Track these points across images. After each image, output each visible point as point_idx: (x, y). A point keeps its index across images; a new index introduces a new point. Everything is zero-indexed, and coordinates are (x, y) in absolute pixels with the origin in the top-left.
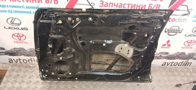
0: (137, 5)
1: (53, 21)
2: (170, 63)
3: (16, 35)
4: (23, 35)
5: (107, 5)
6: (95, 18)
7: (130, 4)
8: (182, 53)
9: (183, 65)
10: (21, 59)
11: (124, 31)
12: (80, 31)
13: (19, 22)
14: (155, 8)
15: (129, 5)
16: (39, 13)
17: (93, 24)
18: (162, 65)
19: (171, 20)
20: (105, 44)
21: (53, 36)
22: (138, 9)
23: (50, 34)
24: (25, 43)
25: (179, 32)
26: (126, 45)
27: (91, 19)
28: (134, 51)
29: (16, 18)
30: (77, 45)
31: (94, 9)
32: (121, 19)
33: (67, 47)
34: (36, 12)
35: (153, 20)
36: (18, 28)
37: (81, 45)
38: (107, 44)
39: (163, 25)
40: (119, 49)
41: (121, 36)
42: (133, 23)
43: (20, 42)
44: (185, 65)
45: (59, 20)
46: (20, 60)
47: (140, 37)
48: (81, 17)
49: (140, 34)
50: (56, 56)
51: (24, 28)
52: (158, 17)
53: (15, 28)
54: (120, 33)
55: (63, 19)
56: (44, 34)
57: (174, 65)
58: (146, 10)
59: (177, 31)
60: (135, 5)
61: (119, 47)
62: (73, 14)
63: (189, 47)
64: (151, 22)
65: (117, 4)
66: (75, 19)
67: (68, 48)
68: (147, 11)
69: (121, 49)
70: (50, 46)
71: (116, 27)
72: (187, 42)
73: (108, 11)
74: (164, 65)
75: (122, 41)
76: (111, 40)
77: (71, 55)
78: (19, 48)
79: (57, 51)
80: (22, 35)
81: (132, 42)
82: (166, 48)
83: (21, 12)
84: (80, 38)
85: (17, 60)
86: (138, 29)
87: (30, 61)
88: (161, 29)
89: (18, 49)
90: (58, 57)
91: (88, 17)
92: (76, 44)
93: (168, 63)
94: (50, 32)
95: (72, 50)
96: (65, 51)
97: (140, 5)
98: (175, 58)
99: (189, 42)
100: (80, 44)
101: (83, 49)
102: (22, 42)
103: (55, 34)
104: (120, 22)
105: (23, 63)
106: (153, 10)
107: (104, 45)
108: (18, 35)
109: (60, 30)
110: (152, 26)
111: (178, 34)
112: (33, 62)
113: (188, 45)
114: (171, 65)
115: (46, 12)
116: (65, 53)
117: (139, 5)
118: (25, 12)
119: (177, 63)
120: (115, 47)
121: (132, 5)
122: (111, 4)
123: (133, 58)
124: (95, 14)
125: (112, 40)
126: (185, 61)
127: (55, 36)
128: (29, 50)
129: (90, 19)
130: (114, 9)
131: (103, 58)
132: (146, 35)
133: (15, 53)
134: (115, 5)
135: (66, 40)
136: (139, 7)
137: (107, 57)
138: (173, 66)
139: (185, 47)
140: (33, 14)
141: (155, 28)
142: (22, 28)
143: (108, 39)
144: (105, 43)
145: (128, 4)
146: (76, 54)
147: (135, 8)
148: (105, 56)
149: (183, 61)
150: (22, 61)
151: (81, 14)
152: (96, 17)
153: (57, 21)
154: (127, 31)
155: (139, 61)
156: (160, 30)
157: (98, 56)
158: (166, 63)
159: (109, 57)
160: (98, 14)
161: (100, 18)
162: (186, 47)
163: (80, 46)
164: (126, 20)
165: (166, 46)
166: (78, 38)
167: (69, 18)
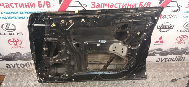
0: (128, 4)
1: (47, 25)
2: (164, 59)
3: (12, 40)
4: (19, 40)
5: (99, 5)
6: (87, 19)
7: (121, 4)
8: (175, 49)
9: (177, 61)
10: (18, 64)
11: (117, 31)
12: (74, 33)
13: (14, 28)
14: (146, 6)
15: (120, 4)
16: (32, 18)
17: (86, 25)
18: (157, 62)
19: (162, 17)
20: (99, 44)
21: (47, 39)
22: (129, 8)
23: (45, 37)
24: (21, 47)
25: (171, 29)
26: (119, 44)
27: (84, 21)
28: (128, 49)
29: (10, 24)
30: (72, 46)
31: (86, 11)
32: (113, 19)
34: (30, 17)
35: (145, 18)
36: (14, 34)
38: (101, 44)
39: (155, 22)
41: (115, 36)
42: (125, 22)
43: (16, 47)
45: (53, 23)
46: (17, 64)
47: (133, 35)
48: (73, 19)
49: (133, 32)
51: (19, 33)
52: (149, 15)
53: (10, 34)
54: (113, 32)
55: (56, 22)
56: (39, 38)
57: (168, 61)
58: (137, 8)
59: (169, 27)
60: (126, 4)
61: (113, 47)
62: (65, 17)
63: (182, 42)
64: (142, 19)
65: (109, 4)
66: (68, 22)
67: (63, 50)
68: (138, 10)
69: (115, 48)
70: (45, 49)
71: (108, 27)
72: (179, 37)
73: (100, 11)
74: (159, 61)
75: (115, 40)
76: (105, 40)
77: (67, 57)
78: (15, 53)
79: (52, 54)
80: (18, 40)
81: (125, 41)
82: (159, 44)
83: (15, 18)
84: (74, 40)
85: (14, 65)
86: (130, 28)
87: (27, 65)
88: (153, 26)
89: (15, 54)
90: (53, 60)
91: (80, 18)
92: (71, 46)
93: (162, 59)
94: (45, 36)
95: (67, 51)
96: (61, 53)
97: (131, 4)
98: (168, 54)
99: (181, 37)
100: (75, 46)
101: (77, 50)
102: (18, 47)
103: (49, 37)
104: (112, 22)
105: (21, 67)
106: (144, 8)
107: (98, 45)
108: (14, 41)
109: (54, 33)
110: (144, 24)
111: (170, 30)
112: (30, 66)
113: (181, 41)
114: (165, 61)
115: (39, 17)
116: (60, 55)
118: (19, 17)
119: (171, 58)
120: (110, 46)
121: (123, 4)
122: (103, 5)
123: (127, 56)
124: (87, 16)
125: (106, 40)
126: (179, 57)
127: (50, 39)
128: (25, 54)
129: (83, 21)
130: (106, 10)
131: (98, 58)
132: (139, 33)
133: (12, 58)
134: (106, 6)
135: (60, 42)
136: (130, 6)
137: (102, 57)
138: (167, 61)
139: (178, 42)
140: (27, 18)
141: (147, 26)
142: (17, 33)
143: (102, 38)
144: (99, 43)
145: (119, 4)
146: (71, 56)
147: (127, 7)
148: (100, 56)
149: (177, 57)
150: (19, 66)
151: (73, 16)
152: (89, 18)
153: (51, 24)
154: (119, 30)
155: (133, 59)
156: (153, 28)
157: (94, 56)
158: (160, 59)
159: (104, 57)
160: (91, 15)
161: (93, 19)
162: (179, 42)
163: (75, 47)
164: (118, 19)
165: (159, 43)
166: (72, 40)
167: (62, 21)
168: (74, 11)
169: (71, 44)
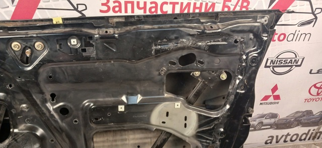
0: (195, 4)
2: (283, 136)
5: (120, 6)
6: (87, 40)
7: (178, 3)
8: (305, 113)
9: (309, 139)
11: (168, 70)
12: (50, 77)
14: (238, 9)
15: (174, 4)
17: (84, 54)
18: (266, 143)
19: (276, 37)
20: (123, 107)
22: (197, 13)
25: (296, 66)
26: (176, 104)
27: (76, 43)
28: (199, 116)
30: (48, 114)
31: (83, 18)
32: (157, 38)
33: (21, 123)
35: (238, 37)
37: (59, 115)
38: (127, 106)
39: (263, 47)
40: (160, 115)
41: (163, 84)
42: (189, 48)
44: (313, 139)
47: (211, 81)
48: (46, 39)
49: (210, 74)
52: (248, 29)
54: (160, 74)
57: (291, 141)
58: (217, 14)
59: (293, 63)
60: (189, 4)
61: (160, 112)
63: (320, 97)
64: (232, 40)
65: (145, 3)
66: (32, 48)
67: (22, 127)
68: (220, 16)
69: (167, 114)
71: (146, 60)
72: (315, 86)
73: (123, 20)
74: (271, 143)
75: (166, 95)
76: (139, 95)
77: (35, 144)
81: (191, 95)
82: (271, 103)
84: (53, 96)
86: (202, 63)
88: (259, 58)
92: (44, 114)
93: (277, 136)
95: (36, 130)
96: (16, 134)
97: (201, 4)
98: (292, 124)
99: (318, 85)
100: (56, 112)
101: (64, 124)
104: (154, 48)
106: (235, 13)
107: (121, 108)
110: (235, 51)
111: (295, 69)
113: (318, 94)
114: (285, 141)
116: (16, 140)
117: (198, 5)
119: (297, 135)
120: (151, 111)
121: (182, 4)
122: (129, 6)
123: (198, 136)
124: (85, 30)
125: (142, 95)
126: (314, 130)
129: (73, 43)
130: (138, 16)
131: (127, 142)
132: (224, 76)
134: (139, 8)
135: (13, 103)
136: (200, 8)
137: (137, 139)
138: (289, 142)
139: (312, 97)
141: (244, 57)
143: (129, 91)
144: (122, 103)
145: (171, 3)
146: (49, 141)
147: (191, 11)
148: (131, 136)
149: (309, 130)
152: (91, 37)
154: (177, 68)
155: (214, 142)
156: (257, 61)
157: (115, 138)
158: (272, 137)
159: (141, 139)
160: (95, 28)
161: (102, 38)
162: (314, 97)
163: (56, 116)
164: (170, 40)
165: (271, 99)
166: (48, 97)
168: (51, 20)
169: (43, 109)
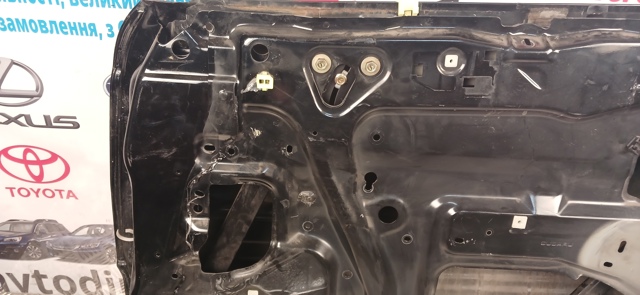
1: (220, 78)
3: (18, 153)
4: (54, 157)
6: (478, 60)
10: (45, 277)
12: (377, 137)
13: (30, 86)
16: (139, 30)
17: (468, 91)
20: (524, 219)
21: (214, 163)
23: (199, 153)
24: (65, 194)
29: (13, 63)
30: (354, 217)
31: (467, 7)
33: (294, 230)
34: (124, 27)
36: (28, 118)
37: (375, 222)
38: (535, 221)
40: (604, 248)
41: (627, 174)
43: (37, 193)
45: (260, 71)
46: (39, 277)
48: (391, 51)
50: (226, 286)
51: (57, 119)
53: (10, 120)
55: (281, 65)
56: (166, 155)
61: (606, 240)
62: (341, 34)
66: (353, 67)
67: (295, 238)
69: (622, 247)
70: (196, 224)
73: (560, 14)
75: (626, 202)
77: (315, 278)
78: (33, 219)
79: (229, 252)
80: (48, 156)
83: (42, 26)
84: (370, 178)
85: (26, 277)
87: (91, 286)
89: (29, 228)
90: (234, 289)
91: (434, 50)
92: (346, 216)
94: (200, 144)
95: (317, 244)
96: (281, 253)
100: (371, 215)
102: (49, 193)
103: (228, 154)
104: (636, 87)
105: (55, 292)
108: (30, 157)
109: (257, 133)
112: (105, 288)
115: (177, 26)
116: (279, 266)
118: (62, 27)
120: (586, 236)
124: (479, 34)
127: (228, 169)
128: (84, 231)
129: (448, 64)
133: (15, 245)
135: (288, 186)
140: (105, 36)
142: (47, 118)
143: (543, 185)
144: (521, 210)
146: (340, 274)
150: (48, 284)
151: (392, 32)
152: (488, 50)
153: (245, 73)
160: (501, 30)
161: (517, 57)
163: (370, 224)
166: (360, 179)
167: (316, 60)
168: (393, 5)
169: (348, 205)
